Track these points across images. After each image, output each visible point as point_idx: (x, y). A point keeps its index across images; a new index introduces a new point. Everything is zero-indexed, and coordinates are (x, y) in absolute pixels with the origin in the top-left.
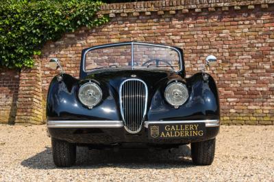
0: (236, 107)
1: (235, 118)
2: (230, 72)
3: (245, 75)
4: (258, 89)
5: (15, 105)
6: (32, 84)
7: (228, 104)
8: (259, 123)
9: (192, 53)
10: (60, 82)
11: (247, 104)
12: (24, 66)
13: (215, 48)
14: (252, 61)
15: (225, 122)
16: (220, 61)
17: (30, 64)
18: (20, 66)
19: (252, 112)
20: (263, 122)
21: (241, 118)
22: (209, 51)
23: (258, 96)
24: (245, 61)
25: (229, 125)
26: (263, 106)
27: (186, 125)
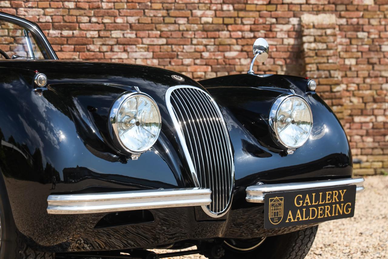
27: (327, 193)
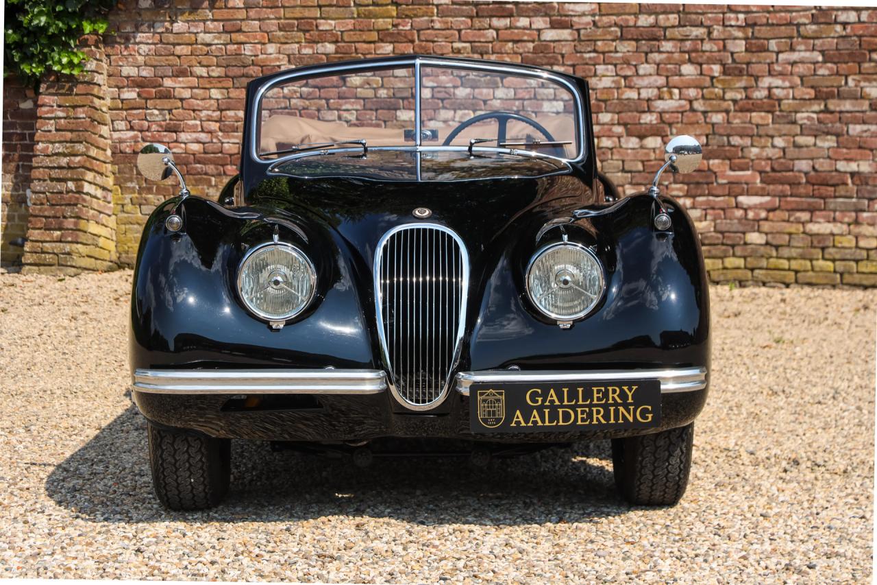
0: (766, 226)
1: (764, 263)
2: (747, 106)
3: (801, 117)
4: (842, 166)
5: (22, 201)
6: (80, 133)
7: (739, 213)
8: (842, 281)
9: (622, 38)
10: (176, 236)
11: (805, 216)
12: (49, 70)
13: (701, 25)
14: (821, 72)
15: (731, 275)
16: (716, 69)
17: (71, 64)
18: (38, 70)
19: (820, 244)
20: (857, 279)
21: (785, 264)
22: (677, 33)
23: (841, 190)
24: (800, 69)
25: (742, 284)
26: (857, 222)
27: (595, 389)
